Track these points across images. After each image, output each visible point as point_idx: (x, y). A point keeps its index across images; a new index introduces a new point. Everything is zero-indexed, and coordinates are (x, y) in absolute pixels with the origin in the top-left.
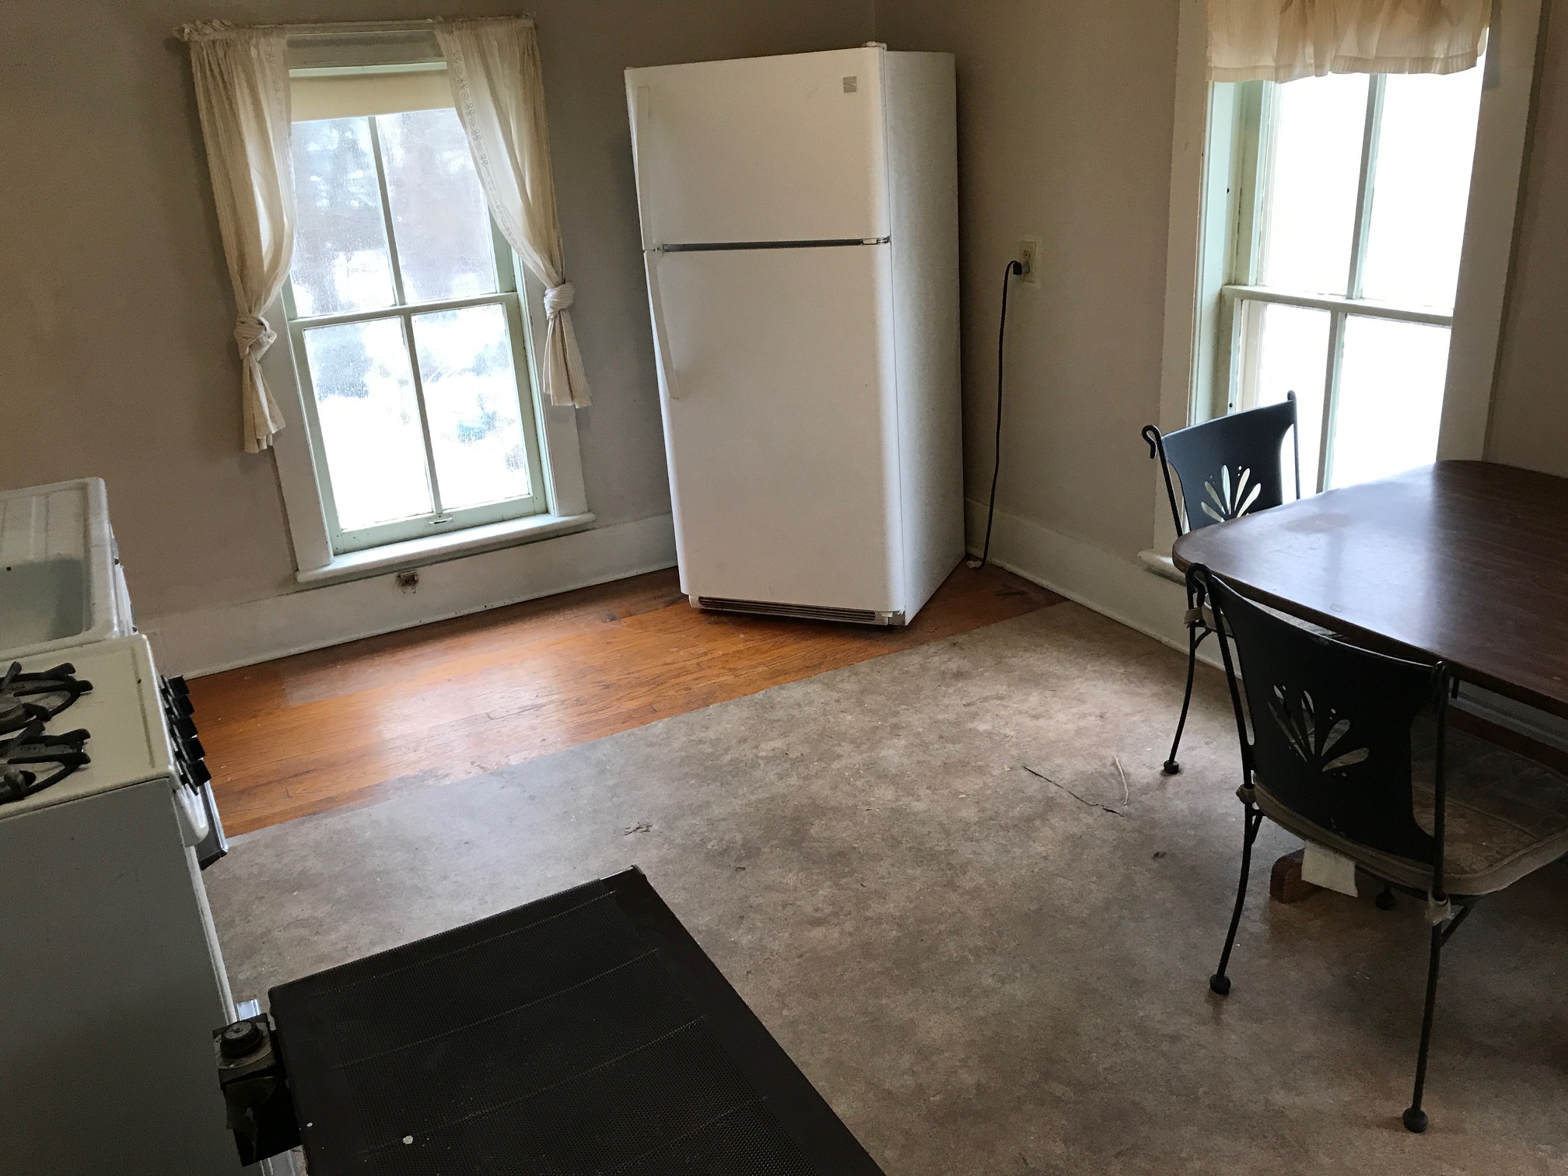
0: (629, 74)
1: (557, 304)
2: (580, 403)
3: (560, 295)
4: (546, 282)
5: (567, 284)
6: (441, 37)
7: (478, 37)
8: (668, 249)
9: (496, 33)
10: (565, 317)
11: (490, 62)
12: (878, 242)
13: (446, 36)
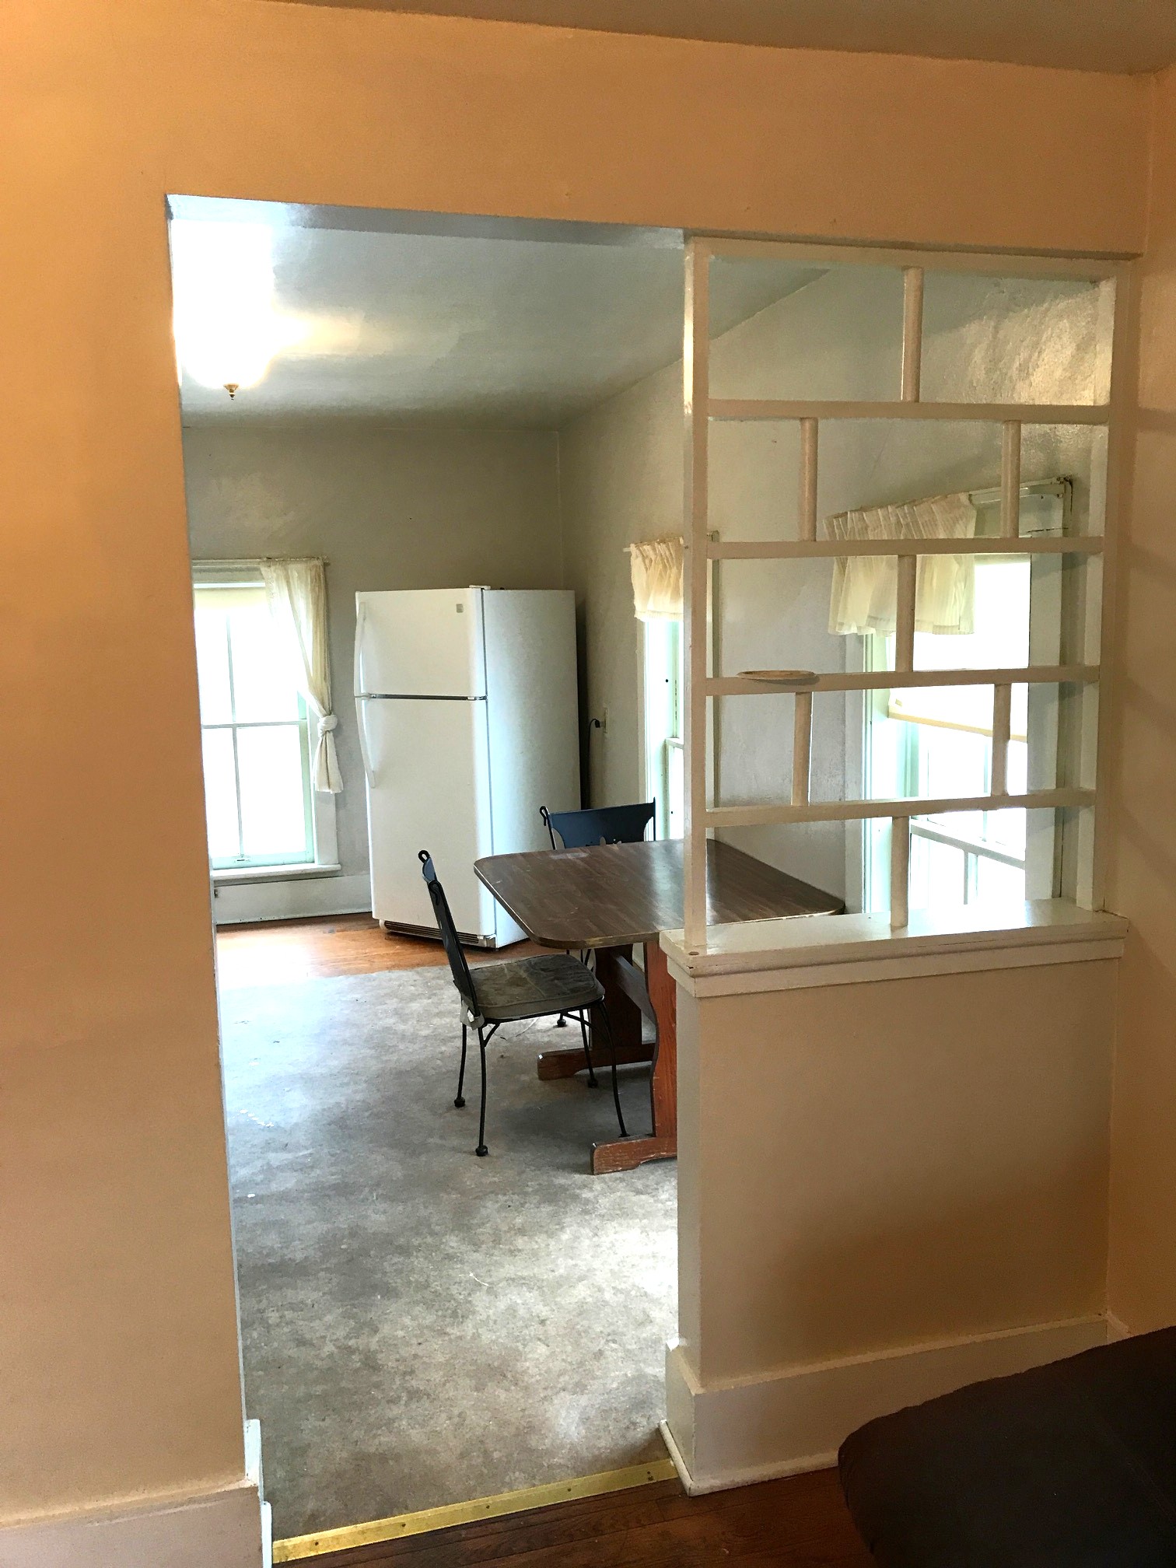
0: (357, 594)
1: (325, 727)
2: (333, 790)
3: (326, 722)
4: (319, 715)
5: (332, 715)
6: (264, 569)
7: (286, 570)
8: (370, 696)
9: (296, 570)
10: (330, 736)
11: (292, 586)
12: (475, 699)
13: (266, 569)
